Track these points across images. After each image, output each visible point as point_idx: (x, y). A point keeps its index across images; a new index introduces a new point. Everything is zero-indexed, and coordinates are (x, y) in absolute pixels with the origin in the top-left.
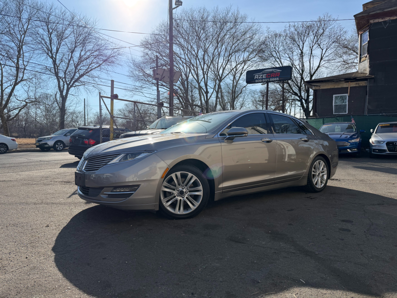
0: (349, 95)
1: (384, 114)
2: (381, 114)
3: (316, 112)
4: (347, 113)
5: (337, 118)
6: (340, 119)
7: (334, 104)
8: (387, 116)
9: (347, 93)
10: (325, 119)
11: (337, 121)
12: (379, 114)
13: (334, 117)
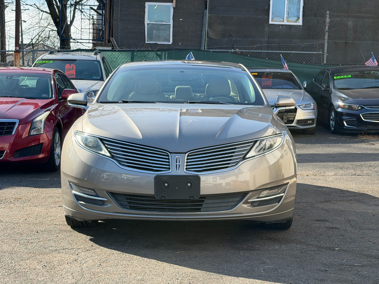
0: (175, 6)
1: (237, 50)
2: (232, 51)
3: (112, 37)
4: (171, 43)
5: (159, 53)
6: (162, 54)
7: (147, 21)
8: (242, 54)
9: (172, 2)
10: (135, 53)
11: (159, 59)
12: (230, 50)
13: (153, 51)
